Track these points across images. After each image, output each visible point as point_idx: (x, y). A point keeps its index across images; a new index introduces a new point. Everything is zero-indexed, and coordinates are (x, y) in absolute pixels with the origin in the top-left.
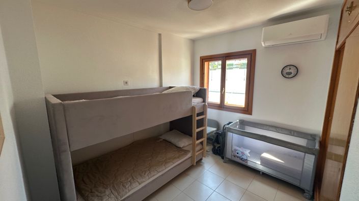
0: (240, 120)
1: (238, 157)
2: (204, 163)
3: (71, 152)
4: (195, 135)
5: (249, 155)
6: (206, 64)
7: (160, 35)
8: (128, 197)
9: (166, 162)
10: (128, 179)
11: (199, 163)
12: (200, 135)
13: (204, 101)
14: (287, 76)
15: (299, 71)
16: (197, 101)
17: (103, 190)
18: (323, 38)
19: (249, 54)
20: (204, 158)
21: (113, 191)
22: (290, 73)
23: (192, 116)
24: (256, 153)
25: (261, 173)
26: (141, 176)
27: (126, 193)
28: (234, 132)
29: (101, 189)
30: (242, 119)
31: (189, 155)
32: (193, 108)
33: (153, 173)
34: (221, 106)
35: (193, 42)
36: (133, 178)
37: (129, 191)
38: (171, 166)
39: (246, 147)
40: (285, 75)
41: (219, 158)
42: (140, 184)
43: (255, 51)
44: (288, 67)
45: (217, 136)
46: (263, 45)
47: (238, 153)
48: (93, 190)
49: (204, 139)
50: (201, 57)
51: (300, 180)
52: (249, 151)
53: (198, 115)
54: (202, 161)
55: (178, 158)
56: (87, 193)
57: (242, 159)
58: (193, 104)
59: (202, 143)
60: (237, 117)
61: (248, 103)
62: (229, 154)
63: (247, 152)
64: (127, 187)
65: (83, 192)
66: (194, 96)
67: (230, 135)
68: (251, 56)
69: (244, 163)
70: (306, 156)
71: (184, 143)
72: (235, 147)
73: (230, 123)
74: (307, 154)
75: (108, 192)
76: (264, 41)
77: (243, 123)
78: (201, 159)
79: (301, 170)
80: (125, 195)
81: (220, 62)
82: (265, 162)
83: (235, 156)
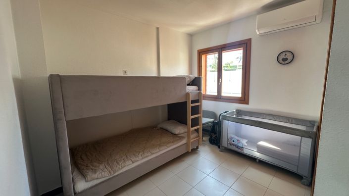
0: (237, 110)
1: (234, 145)
2: (199, 151)
3: (66, 122)
4: (190, 122)
5: (246, 145)
6: (203, 57)
7: (158, 29)
8: (122, 173)
9: (160, 146)
10: (122, 157)
11: (194, 151)
12: (195, 122)
13: (199, 89)
14: (283, 63)
15: (295, 56)
16: (192, 89)
17: (97, 165)
18: (318, 21)
19: (244, 44)
20: (200, 146)
21: (107, 166)
22: (286, 59)
23: (186, 102)
24: (253, 142)
25: (257, 160)
26: (134, 155)
27: (119, 169)
28: (229, 119)
29: (95, 164)
30: (239, 109)
31: (184, 141)
32: (187, 95)
33: (146, 154)
34: (218, 98)
35: (191, 36)
36: (127, 156)
37: (122, 168)
38: (164, 150)
39: (244, 137)
40: (281, 61)
41: (215, 147)
42: (133, 163)
43: (250, 40)
44: (284, 54)
45: (214, 125)
46: (258, 33)
47: (234, 141)
48: (89, 165)
49: (200, 127)
50: (198, 51)
51: (298, 166)
52: (247, 141)
53: (193, 102)
54: (199, 149)
55: (173, 142)
56: (83, 167)
57: (238, 147)
58: (187, 91)
59: (197, 130)
60: (233, 107)
61: (245, 93)
62: (225, 143)
63: (244, 142)
64: (120, 164)
65: (79, 166)
66: (188, 85)
67: (225, 122)
68: (246, 45)
69: (239, 151)
70: (303, 140)
71: (179, 130)
72: (231, 135)
73: (226, 112)
74: (303, 138)
75: (101, 167)
76: (259, 28)
77: (239, 112)
78: (197, 148)
79: (298, 155)
80: (118, 171)
81: (217, 55)
82: (261, 150)
83: (231, 144)
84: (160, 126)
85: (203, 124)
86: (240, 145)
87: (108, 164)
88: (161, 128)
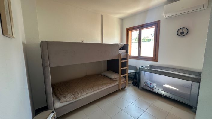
1: (148, 86)
2: (126, 90)
4: (120, 72)
5: (156, 86)
6: (130, 33)
7: (102, 15)
8: (80, 100)
9: (103, 85)
10: (80, 90)
11: (123, 89)
12: (124, 72)
13: (127, 52)
14: (181, 35)
15: (189, 31)
16: (123, 51)
17: (67, 94)
18: (205, 8)
20: (126, 87)
21: (72, 95)
22: (183, 33)
23: (119, 59)
24: (160, 85)
25: (163, 96)
26: (88, 90)
27: (79, 97)
28: (145, 70)
29: (65, 93)
30: (151, 64)
31: (117, 83)
32: (119, 55)
33: (94, 90)
34: (139, 58)
35: (122, 20)
36: (83, 90)
37: (81, 96)
38: (105, 87)
39: (155, 82)
40: (180, 34)
41: (136, 88)
42: (87, 94)
43: (159, 21)
44: (182, 29)
45: (135, 74)
46: (165, 17)
47: (148, 84)
48: (62, 94)
49: (127, 75)
50: (126, 29)
51: (189, 101)
52: (156, 84)
53: (123, 59)
54: (126, 89)
55: (110, 83)
56: (58, 95)
57: (150, 87)
58: (119, 53)
59: (125, 77)
60: (148, 63)
61: (155, 55)
62: (142, 85)
63: (155, 85)
64: (79, 94)
65: (57, 94)
66: (120, 49)
67: (143, 72)
68: (157, 25)
69: (151, 90)
70: (193, 84)
71: (114, 76)
72: (146, 80)
73: (143, 66)
74: (193, 82)
75: (69, 95)
76: (165, 14)
77: (151, 66)
78: (125, 87)
79: (189, 93)
81: (138, 31)
82: (166, 89)
83: (146, 86)
84: (103, 74)
85: (129, 74)
86: (152, 86)
87: (72, 93)
88: (103, 75)
